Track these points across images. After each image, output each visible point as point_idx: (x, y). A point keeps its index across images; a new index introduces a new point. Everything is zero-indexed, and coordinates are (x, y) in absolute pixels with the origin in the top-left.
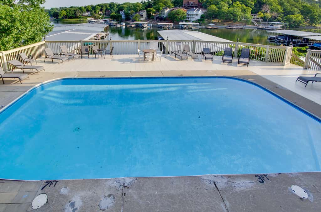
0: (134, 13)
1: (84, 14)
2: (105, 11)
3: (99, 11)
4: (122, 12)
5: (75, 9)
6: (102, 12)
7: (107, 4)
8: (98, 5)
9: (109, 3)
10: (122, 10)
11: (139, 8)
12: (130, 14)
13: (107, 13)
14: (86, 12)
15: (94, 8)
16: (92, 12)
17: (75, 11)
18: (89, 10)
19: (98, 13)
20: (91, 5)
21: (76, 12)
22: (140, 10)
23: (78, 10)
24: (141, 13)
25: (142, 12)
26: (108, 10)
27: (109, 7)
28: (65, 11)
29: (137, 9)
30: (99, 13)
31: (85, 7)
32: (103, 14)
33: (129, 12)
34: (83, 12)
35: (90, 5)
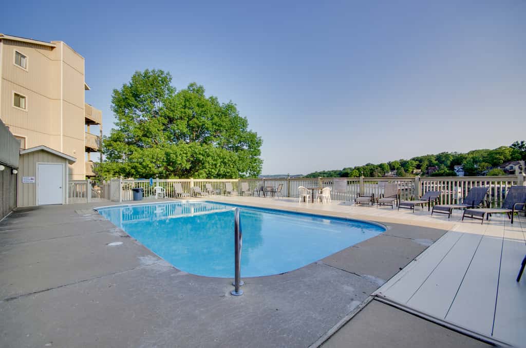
0: (487, 168)
1: (386, 175)
2: (427, 169)
3: (413, 169)
4: (460, 167)
5: (372, 167)
6: (420, 170)
7: (432, 155)
8: (413, 159)
9: (436, 153)
10: (459, 164)
11: (502, 157)
12: (476, 169)
13: (430, 171)
14: (390, 171)
15: (404, 164)
16: (400, 171)
17: (371, 169)
18: (396, 167)
19: (412, 172)
20: (401, 160)
21: (373, 172)
22: (507, 161)
23: (377, 169)
24: (508, 167)
25: (511, 165)
26: (433, 166)
27: (436, 160)
28: (357, 171)
29: (496, 159)
30: (414, 173)
31: (390, 164)
32: (422, 173)
33: (475, 166)
34: (385, 171)
35: (398, 159)
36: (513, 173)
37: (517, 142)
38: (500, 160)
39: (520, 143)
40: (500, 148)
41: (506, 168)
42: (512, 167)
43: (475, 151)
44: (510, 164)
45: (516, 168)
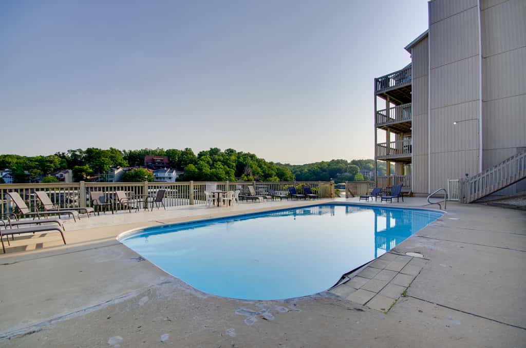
0: (39, 175)
4: (5, 174)
12: (28, 175)
29: (47, 166)
33: (26, 172)
36: (63, 180)
37: (59, 153)
38: (51, 167)
39: (61, 153)
40: (49, 157)
41: (57, 175)
42: (62, 175)
43: (7, 155)
44: (60, 172)
45: (66, 175)
